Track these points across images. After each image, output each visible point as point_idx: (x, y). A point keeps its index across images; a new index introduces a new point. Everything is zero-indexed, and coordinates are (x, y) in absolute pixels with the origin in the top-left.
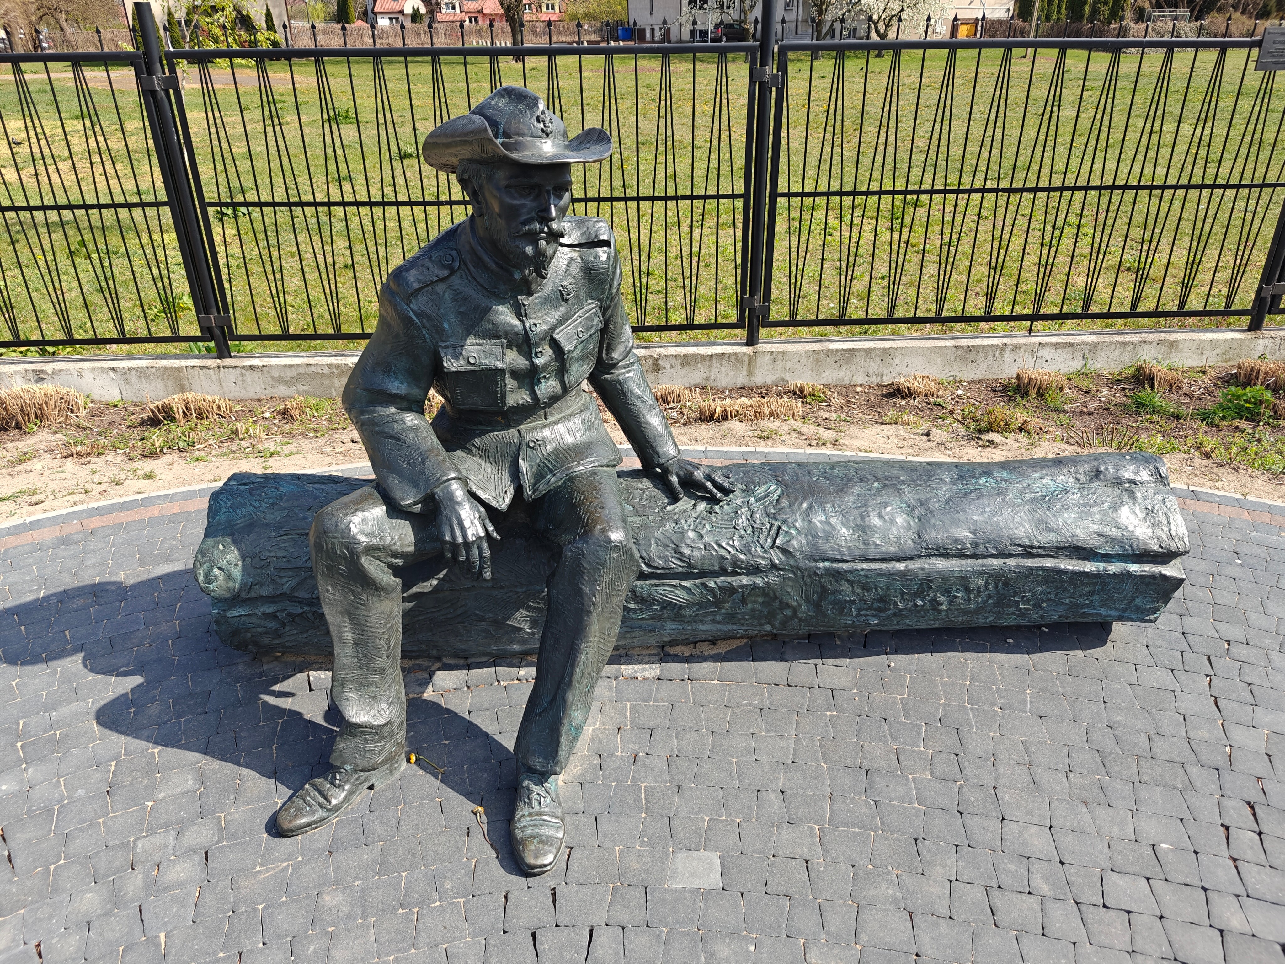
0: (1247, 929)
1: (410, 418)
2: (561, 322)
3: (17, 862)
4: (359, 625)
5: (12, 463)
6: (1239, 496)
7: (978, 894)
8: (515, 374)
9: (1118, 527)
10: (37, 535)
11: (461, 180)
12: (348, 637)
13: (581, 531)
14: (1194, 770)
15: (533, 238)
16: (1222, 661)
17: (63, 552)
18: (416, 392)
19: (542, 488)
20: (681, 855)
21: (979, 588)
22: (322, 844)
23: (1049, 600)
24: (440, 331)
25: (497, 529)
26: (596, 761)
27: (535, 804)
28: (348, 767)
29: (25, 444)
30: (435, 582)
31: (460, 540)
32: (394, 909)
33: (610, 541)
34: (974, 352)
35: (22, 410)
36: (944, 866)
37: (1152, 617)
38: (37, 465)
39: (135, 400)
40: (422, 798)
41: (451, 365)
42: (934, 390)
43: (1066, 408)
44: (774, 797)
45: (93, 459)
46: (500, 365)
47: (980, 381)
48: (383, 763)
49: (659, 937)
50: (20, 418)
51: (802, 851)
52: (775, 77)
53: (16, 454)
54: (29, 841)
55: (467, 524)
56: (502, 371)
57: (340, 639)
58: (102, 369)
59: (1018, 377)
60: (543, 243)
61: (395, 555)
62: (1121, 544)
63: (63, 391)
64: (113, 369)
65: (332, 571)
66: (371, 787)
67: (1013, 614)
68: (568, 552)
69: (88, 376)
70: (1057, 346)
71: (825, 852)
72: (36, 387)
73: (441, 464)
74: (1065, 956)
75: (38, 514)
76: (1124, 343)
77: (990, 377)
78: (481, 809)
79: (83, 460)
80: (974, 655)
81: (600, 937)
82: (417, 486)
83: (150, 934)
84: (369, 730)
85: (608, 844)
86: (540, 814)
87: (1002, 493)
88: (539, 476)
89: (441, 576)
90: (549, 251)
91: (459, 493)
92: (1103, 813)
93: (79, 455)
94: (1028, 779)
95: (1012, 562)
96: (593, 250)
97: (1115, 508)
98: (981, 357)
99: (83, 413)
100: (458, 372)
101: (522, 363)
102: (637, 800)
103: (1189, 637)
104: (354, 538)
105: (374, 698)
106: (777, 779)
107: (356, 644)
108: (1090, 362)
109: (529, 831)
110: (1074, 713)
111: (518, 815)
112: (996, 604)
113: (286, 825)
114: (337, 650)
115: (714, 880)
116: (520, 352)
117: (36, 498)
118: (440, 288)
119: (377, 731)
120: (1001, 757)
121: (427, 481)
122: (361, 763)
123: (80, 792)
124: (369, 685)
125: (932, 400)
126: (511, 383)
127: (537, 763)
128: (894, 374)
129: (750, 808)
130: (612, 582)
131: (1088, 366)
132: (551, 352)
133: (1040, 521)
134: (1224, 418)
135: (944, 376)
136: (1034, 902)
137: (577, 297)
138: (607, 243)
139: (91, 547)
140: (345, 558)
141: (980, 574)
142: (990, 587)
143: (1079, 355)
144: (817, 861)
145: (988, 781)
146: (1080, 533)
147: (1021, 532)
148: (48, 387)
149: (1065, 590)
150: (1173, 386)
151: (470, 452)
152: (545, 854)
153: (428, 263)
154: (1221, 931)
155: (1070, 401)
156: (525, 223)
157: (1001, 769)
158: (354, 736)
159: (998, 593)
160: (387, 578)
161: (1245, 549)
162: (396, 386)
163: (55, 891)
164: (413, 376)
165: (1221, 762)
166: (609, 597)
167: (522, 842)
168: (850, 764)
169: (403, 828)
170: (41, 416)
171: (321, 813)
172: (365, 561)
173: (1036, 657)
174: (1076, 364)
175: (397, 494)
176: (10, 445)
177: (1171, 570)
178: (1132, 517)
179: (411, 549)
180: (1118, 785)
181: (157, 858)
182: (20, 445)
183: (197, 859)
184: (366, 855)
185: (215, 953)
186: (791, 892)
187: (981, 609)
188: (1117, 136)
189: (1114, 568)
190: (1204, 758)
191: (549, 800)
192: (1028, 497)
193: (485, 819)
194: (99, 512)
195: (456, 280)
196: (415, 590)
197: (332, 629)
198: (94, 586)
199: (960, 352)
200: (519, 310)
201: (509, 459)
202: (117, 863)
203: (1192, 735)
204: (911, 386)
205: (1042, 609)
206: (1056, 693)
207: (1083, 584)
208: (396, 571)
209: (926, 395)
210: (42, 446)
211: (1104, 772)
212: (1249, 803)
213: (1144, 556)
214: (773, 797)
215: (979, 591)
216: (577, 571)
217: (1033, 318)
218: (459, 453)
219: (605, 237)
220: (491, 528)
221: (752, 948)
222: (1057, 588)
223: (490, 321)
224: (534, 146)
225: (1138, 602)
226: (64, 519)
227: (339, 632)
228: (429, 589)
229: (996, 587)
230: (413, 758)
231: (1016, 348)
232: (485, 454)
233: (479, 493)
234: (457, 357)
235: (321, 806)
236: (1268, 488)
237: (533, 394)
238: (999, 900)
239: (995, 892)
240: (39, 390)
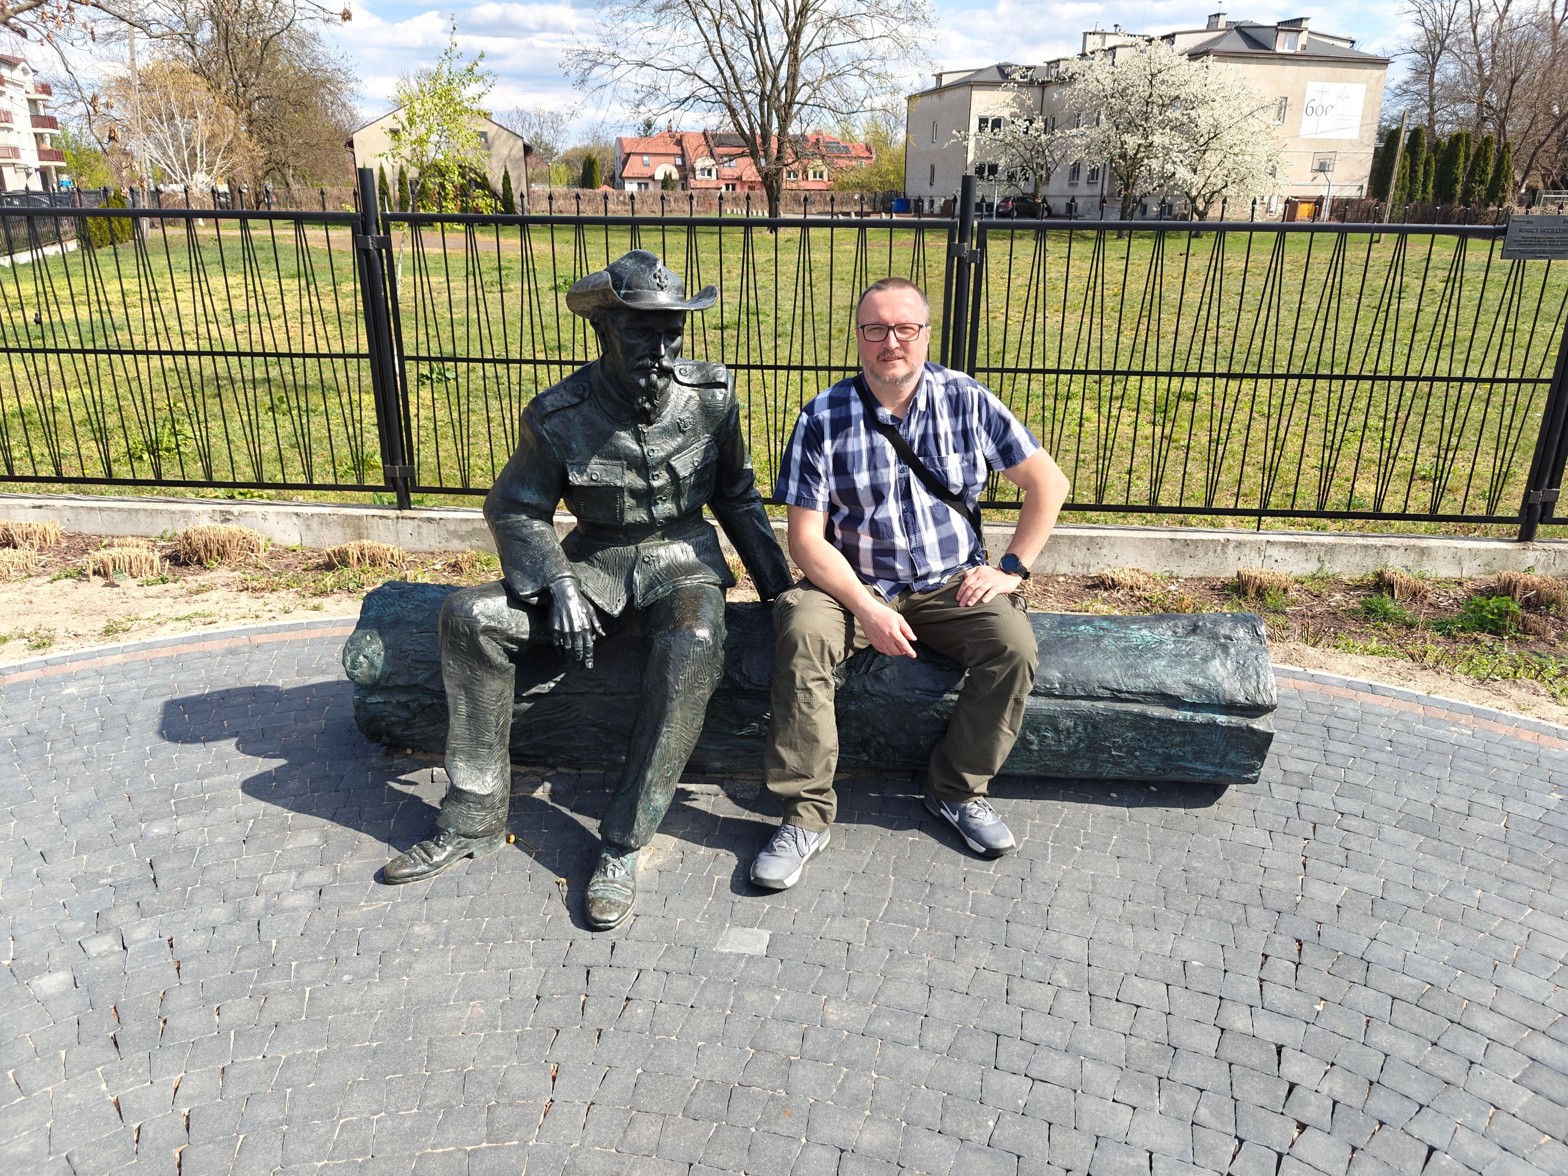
0: (1250, 1030)
1: (538, 525)
2: (678, 450)
3: (161, 883)
4: (473, 700)
5: (191, 593)
6: (1424, 694)
7: (1000, 980)
8: (634, 493)
9: (1206, 678)
10: (208, 646)
11: (592, 323)
12: (463, 709)
13: (671, 627)
14: (1253, 911)
15: (646, 372)
16: (1328, 829)
17: (230, 660)
18: (545, 503)
19: (650, 596)
20: (734, 929)
21: (1068, 729)
22: (420, 892)
23: (1141, 749)
24: (568, 449)
25: (603, 627)
26: (679, 856)
27: (610, 873)
28: (451, 830)
29: (204, 578)
30: (552, 685)
31: (567, 629)
32: (473, 942)
33: (694, 636)
34: (1192, 547)
35: (206, 546)
36: (975, 958)
37: (1250, 776)
38: (213, 595)
39: (314, 546)
40: (515, 869)
41: (576, 479)
42: (1141, 583)
43: (1288, 609)
44: (835, 898)
45: (267, 595)
46: (619, 484)
47: (1200, 579)
48: (484, 834)
49: (697, 982)
50: (202, 554)
51: (850, 937)
52: (973, 253)
53: (194, 586)
54: (173, 870)
55: (574, 616)
56: (621, 489)
57: (456, 710)
58: (286, 514)
59: (1239, 575)
60: (654, 377)
61: (511, 639)
62: (1208, 694)
63: (247, 531)
64: (297, 514)
65: (454, 647)
66: (470, 856)
67: (1108, 762)
68: (658, 646)
69: (272, 519)
70: (1288, 545)
71: (870, 938)
72: (222, 526)
73: (558, 564)
74: (1062, 1030)
75: (211, 629)
76: (1366, 547)
77: (1211, 575)
78: (564, 880)
79: (257, 595)
80: (1073, 804)
81: (646, 978)
82: (535, 581)
83: (263, 939)
84: (472, 798)
85: (672, 915)
86: (613, 882)
87: (1098, 639)
88: (650, 587)
89: (558, 679)
90: (661, 383)
91: (571, 591)
92: (1146, 935)
93: (254, 590)
94: (1083, 902)
95: (1100, 705)
96: (710, 391)
97: (1205, 660)
98: (1200, 552)
99: (262, 554)
100: (581, 486)
101: (639, 483)
102: (708, 888)
103: (1302, 807)
104: (475, 617)
105: (481, 770)
106: (844, 884)
107: (470, 717)
108: (1327, 565)
109: (600, 894)
110: (1154, 857)
111: (594, 879)
112: (1089, 748)
113: (392, 873)
114: (452, 720)
115: (761, 948)
116: (639, 474)
117: (209, 619)
118: (571, 413)
119: (480, 800)
120: (1066, 884)
121: (544, 577)
122: (464, 829)
123: (221, 839)
124: (478, 757)
125: (1137, 593)
126: (629, 501)
127: (615, 836)
128: (1102, 565)
129: (811, 903)
130: (695, 674)
131: (1325, 569)
132: (667, 476)
133: (1131, 666)
134: (1463, 629)
135: (1158, 571)
136: (1050, 991)
137: (694, 430)
138: (724, 386)
139: (255, 657)
140: (466, 634)
141: (1069, 714)
142: (1080, 729)
143: (1314, 556)
144: (860, 943)
145: (1044, 899)
146: (1169, 681)
147: (1109, 676)
148: (233, 527)
149: (1155, 738)
150: (1416, 595)
151: (591, 564)
152: (610, 912)
153: (562, 391)
154: (1223, 1030)
155: (1294, 603)
156: (639, 359)
157: (1061, 893)
158: (460, 802)
159: (1088, 736)
160: (501, 659)
161: (1405, 739)
162: (529, 496)
163: (190, 904)
164: (543, 489)
165: (1285, 906)
166: (691, 689)
167: (593, 901)
168: (917, 877)
169: (493, 888)
170: (222, 554)
171: (424, 867)
172: (482, 639)
173: (1135, 811)
174: (1311, 567)
175: (519, 586)
176: (189, 578)
177: (1259, 724)
178: (1221, 670)
179: (526, 637)
180: (1172, 914)
181: (278, 889)
182: (200, 578)
183: (312, 893)
184: (456, 903)
185: (315, 956)
186: (828, 963)
187: (1073, 753)
188: (1464, 333)
189: (1200, 718)
190: (1270, 903)
191: (623, 872)
192: (1123, 644)
193: (566, 888)
194: (266, 630)
195: (585, 408)
196: (534, 690)
197: (450, 700)
198: (254, 688)
199: (1177, 545)
200: (639, 438)
201: (626, 572)
202: (244, 890)
203: (1266, 884)
204: (1115, 577)
205: (1136, 758)
206: (1143, 840)
207: (1173, 733)
208: (512, 656)
209: (1131, 588)
210: (220, 581)
211: (1162, 903)
212: (1299, 941)
213: (1231, 708)
214: (834, 896)
215: (1069, 733)
216: (664, 662)
217: (1259, 513)
218: (583, 564)
219: (722, 380)
220: (597, 625)
221: (778, 998)
222: (1146, 736)
223: (612, 444)
224: (649, 296)
225: (1232, 756)
226: (234, 635)
227: (456, 703)
228: (546, 691)
229: (1085, 729)
230: (513, 838)
231: (1239, 544)
232: (605, 566)
233: (594, 598)
234: (581, 473)
235: (424, 861)
236: (1467, 690)
237: (650, 513)
238: (1016, 985)
239: (1016, 980)
240: (223, 529)
